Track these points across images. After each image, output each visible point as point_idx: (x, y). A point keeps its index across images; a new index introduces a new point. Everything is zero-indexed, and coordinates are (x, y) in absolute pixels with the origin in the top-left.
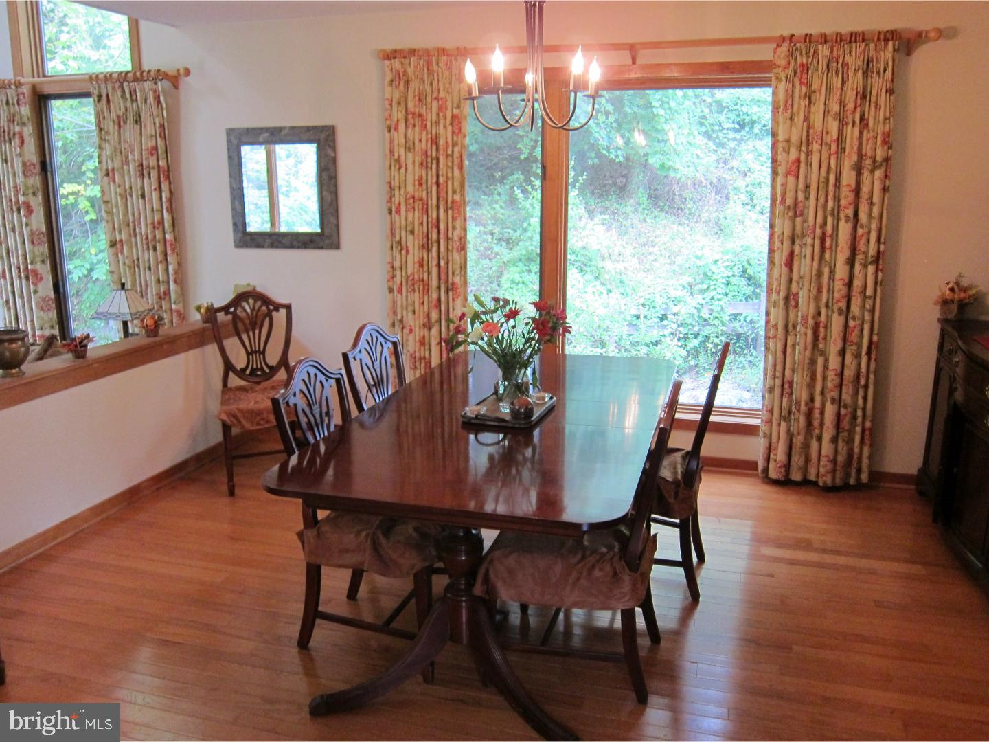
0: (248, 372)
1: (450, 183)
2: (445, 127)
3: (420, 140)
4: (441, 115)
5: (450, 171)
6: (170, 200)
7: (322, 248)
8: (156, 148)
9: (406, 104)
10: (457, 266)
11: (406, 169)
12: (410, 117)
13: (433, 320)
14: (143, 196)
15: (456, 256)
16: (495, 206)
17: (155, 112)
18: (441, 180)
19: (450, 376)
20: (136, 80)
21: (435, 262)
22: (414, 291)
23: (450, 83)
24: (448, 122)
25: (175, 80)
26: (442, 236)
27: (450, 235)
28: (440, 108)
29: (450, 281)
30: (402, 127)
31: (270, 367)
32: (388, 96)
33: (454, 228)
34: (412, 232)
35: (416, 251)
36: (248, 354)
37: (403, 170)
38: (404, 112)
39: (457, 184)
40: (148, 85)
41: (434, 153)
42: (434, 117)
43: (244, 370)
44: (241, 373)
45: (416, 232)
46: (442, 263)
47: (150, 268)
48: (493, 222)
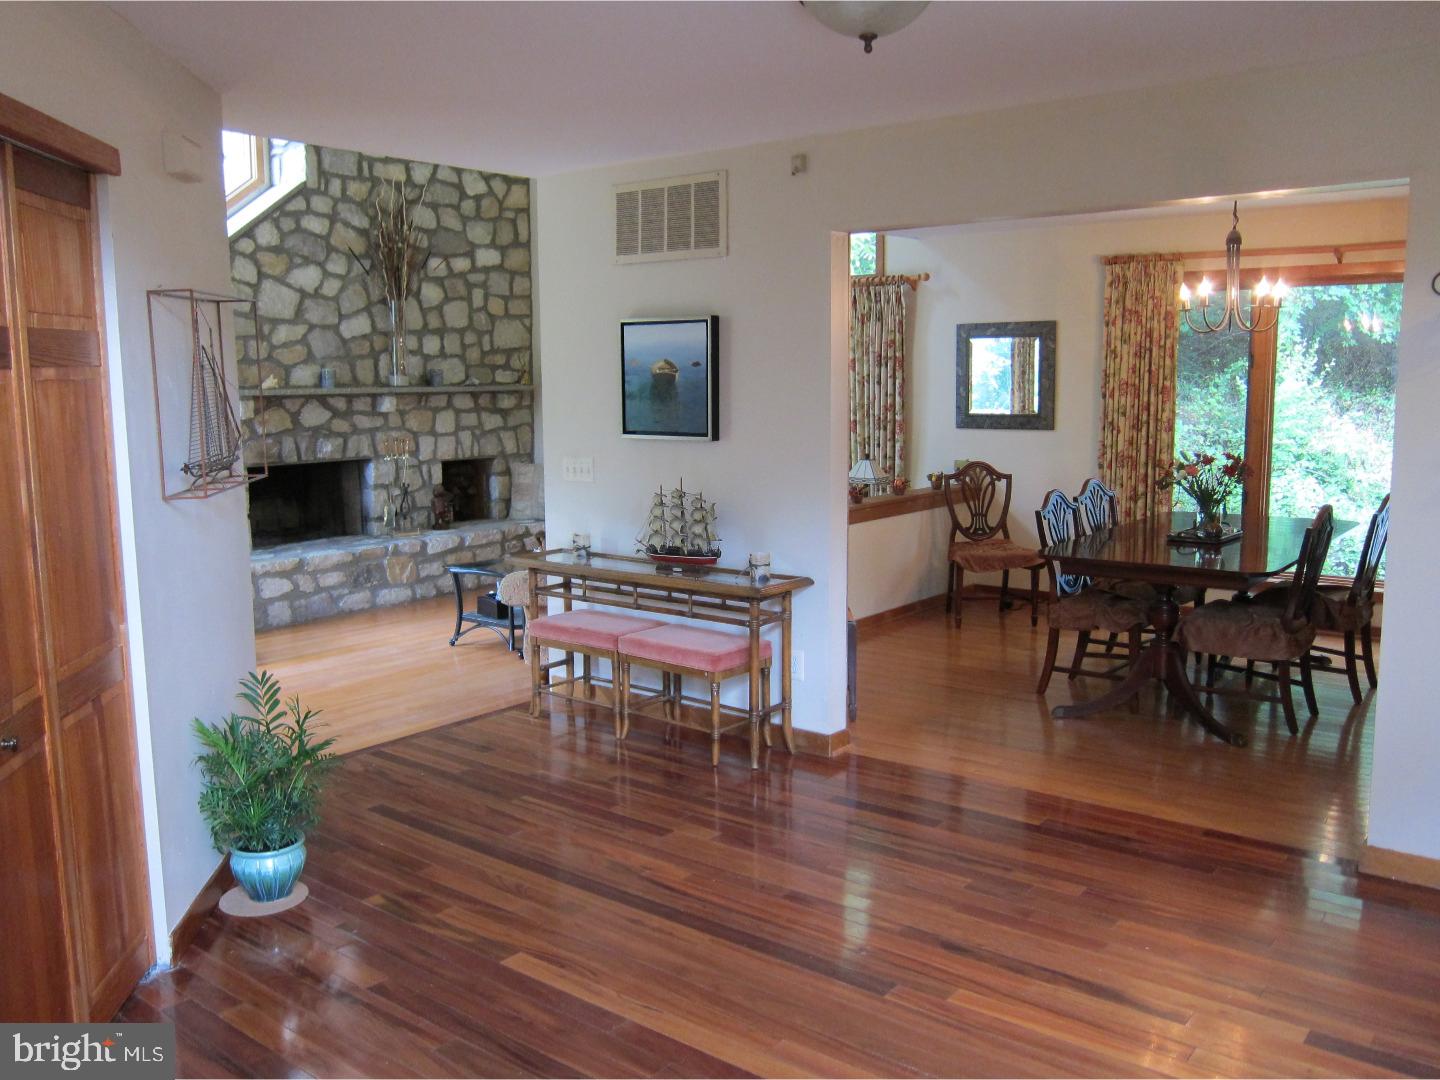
0: (971, 531)
1: (1161, 371)
2: (1159, 322)
3: (1135, 334)
4: (1156, 312)
5: (1162, 360)
6: (902, 387)
7: (1037, 428)
8: (894, 342)
9: (1124, 303)
10: (1165, 445)
11: (1121, 359)
12: (1127, 313)
13: (1140, 493)
14: (879, 383)
15: (1164, 436)
16: (1211, 400)
17: (896, 311)
18: (1153, 368)
19: (1152, 545)
20: (881, 284)
21: (1143, 442)
22: (1123, 466)
23: (1166, 284)
24: (1162, 317)
25: (913, 284)
26: (1151, 417)
27: (1159, 417)
28: (1155, 306)
29: (1158, 458)
30: (1119, 322)
31: (991, 529)
32: (1107, 295)
33: (1163, 410)
34: (1124, 414)
35: (1127, 429)
36: (973, 516)
37: (1118, 360)
38: (1121, 309)
39: (1167, 371)
40: (891, 289)
41: (1148, 344)
42: (1149, 314)
43: (968, 529)
44: (965, 532)
45: (1128, 414)
46: (1151, 442)
47: (879, 445)
48: (1207, 420)
